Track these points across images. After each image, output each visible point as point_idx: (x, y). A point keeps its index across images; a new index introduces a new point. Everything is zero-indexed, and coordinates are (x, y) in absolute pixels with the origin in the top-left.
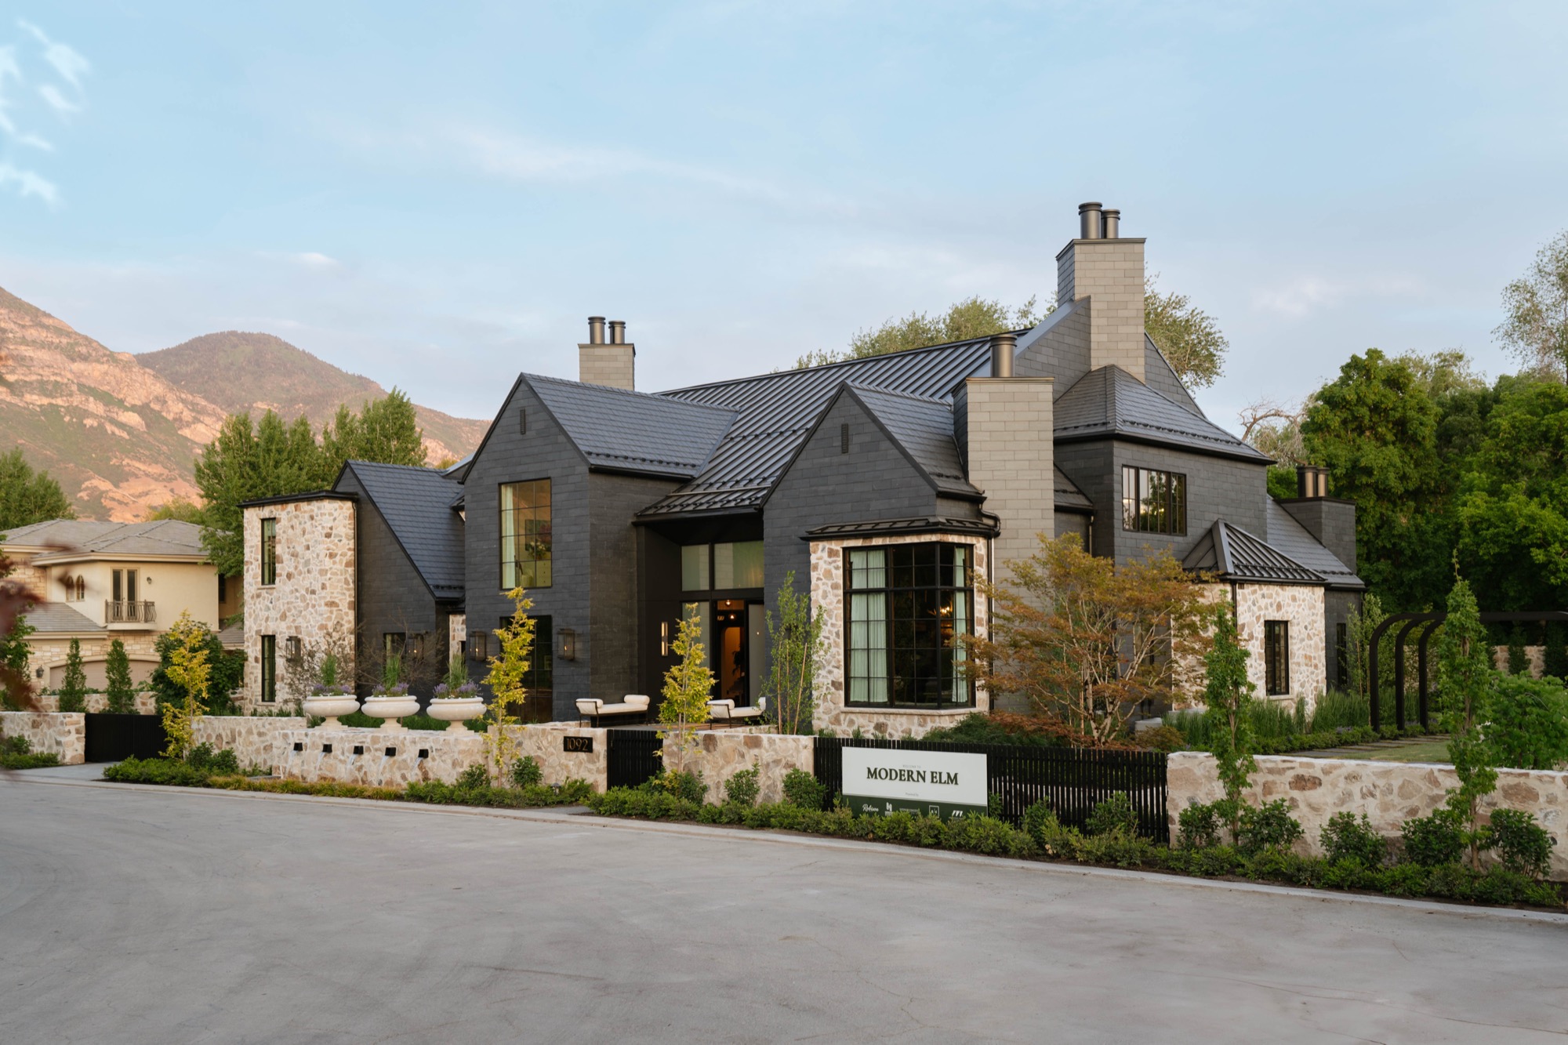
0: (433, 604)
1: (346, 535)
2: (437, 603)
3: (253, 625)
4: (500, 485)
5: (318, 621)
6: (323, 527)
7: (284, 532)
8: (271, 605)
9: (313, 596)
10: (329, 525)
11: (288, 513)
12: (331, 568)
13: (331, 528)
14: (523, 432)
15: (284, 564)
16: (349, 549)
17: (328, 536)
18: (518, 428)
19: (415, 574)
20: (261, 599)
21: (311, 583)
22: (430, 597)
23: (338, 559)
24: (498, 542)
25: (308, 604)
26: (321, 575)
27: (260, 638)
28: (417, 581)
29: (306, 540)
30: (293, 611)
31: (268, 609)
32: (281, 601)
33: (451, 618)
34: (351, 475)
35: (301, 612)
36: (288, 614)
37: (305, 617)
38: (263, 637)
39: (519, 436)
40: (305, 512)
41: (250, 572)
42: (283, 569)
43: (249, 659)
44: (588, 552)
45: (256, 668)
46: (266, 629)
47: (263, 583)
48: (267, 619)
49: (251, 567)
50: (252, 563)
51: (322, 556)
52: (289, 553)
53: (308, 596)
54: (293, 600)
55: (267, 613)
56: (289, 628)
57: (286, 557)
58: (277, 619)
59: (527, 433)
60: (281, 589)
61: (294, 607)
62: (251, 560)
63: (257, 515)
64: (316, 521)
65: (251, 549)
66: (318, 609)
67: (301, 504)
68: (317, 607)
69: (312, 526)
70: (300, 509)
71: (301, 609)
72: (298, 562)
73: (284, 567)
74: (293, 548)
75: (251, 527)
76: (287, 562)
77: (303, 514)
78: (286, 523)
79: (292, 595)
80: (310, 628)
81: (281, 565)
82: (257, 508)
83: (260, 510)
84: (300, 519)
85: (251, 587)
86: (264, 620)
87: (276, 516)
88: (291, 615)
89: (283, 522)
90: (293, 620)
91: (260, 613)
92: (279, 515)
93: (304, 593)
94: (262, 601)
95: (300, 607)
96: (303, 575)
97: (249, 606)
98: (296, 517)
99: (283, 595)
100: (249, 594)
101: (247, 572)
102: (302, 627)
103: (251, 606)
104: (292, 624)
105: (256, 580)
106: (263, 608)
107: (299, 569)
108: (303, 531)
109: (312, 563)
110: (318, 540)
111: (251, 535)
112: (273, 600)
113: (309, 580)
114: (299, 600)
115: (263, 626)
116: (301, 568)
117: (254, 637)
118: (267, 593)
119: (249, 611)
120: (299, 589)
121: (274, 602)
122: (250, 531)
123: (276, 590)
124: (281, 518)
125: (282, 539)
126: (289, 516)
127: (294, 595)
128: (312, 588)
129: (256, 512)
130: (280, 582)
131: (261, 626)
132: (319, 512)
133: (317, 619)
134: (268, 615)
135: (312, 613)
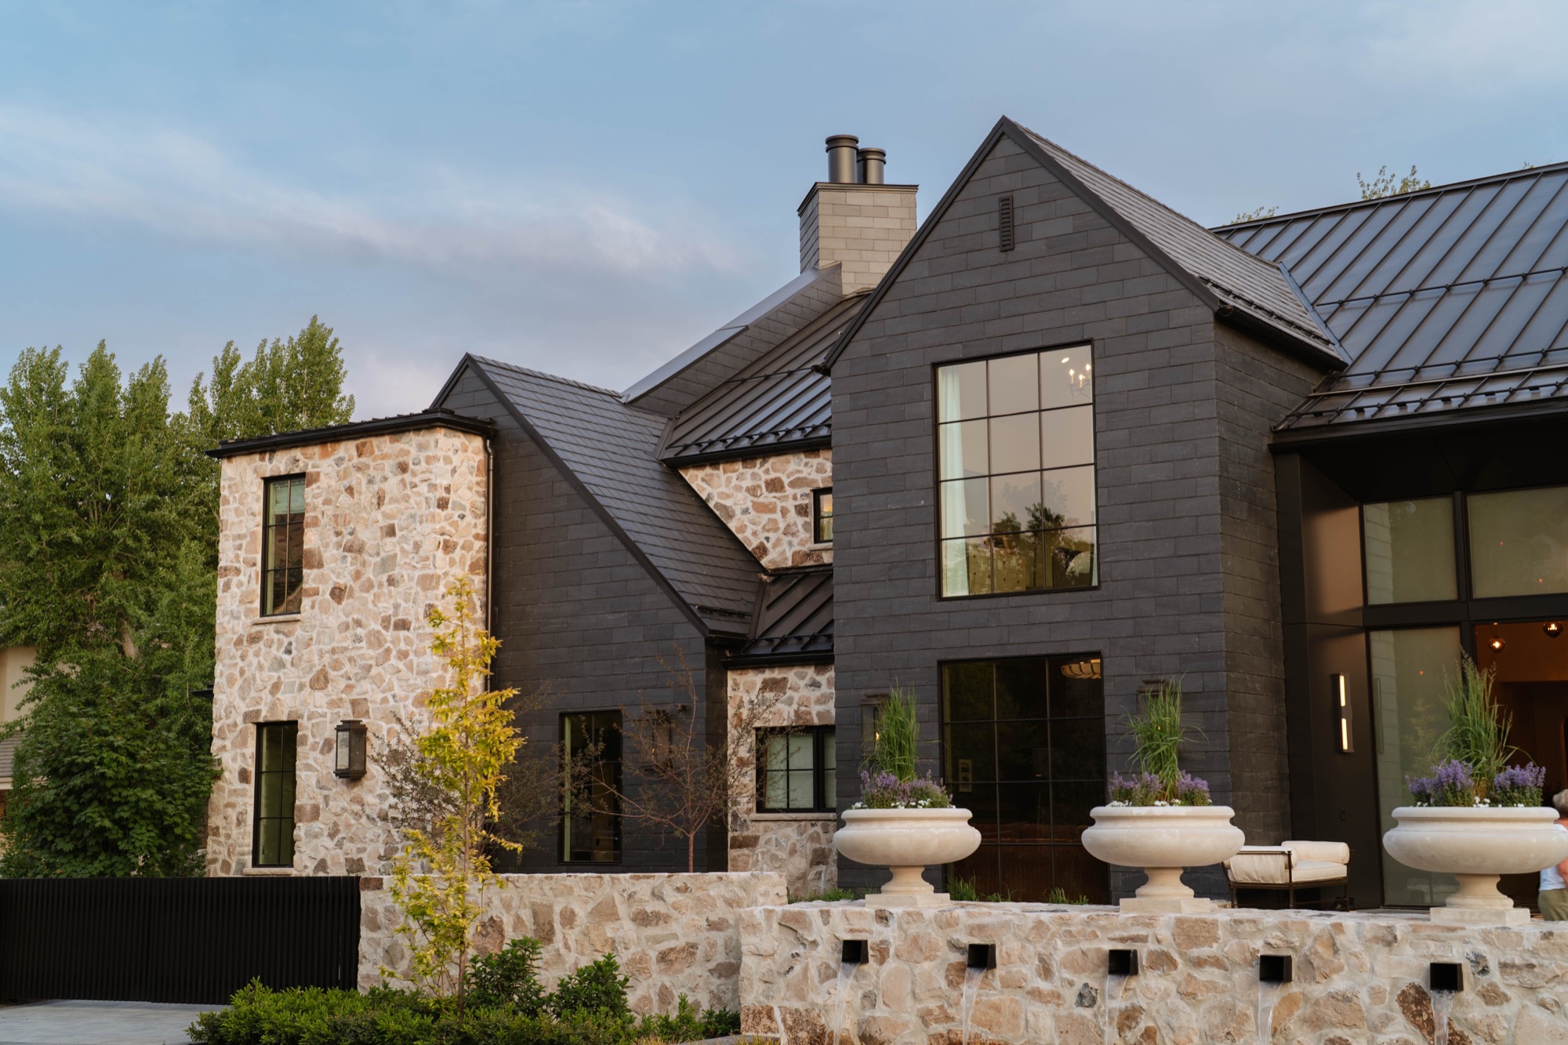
0: (700, 644)
1: (473, 506)
2: (709, 642)
3: (238, 702)
4: (935, 366)
5: (414, 688)
6: (433, 487)
7: (327, 502)
8: (287, 658)
9: (402, 633)
10: (445, 483)
11: (339, 461)
12: (446, 574)
13: (448, 489)
14: (1007, 245)
15: (325, 570)
16: (477, 537)
17: (443, 504)
18: (995, 238)
19: (650, 582)
20: (261, 644)
21: (396, 607)
22: (694, 632)
23: (458, 553)
24: (931, 493)
25: (388, 651)
26: (425, 588)
27: (253, 729)
28: (659, 597)
29: (386, 516)
30: (347, 668)
31: (281, 665)
32: (314, 648)
33: (731, 677)
34: (478, 384)
35: (369, 668)
36: (332, 674)
37: (378, 681)
38: (260, 726)
39: (995, 256)
40: (384, 457)
41: (234, 588)
42: (322, 579)
43: (226, 774)
44: (1214, 503)
45: (243, 793)
46: (273, 707)
47: (263, 613)
48: (276, 687)
49: (235, 580)
50: (238, 571)
51: (428, 547)
52: (338, 545)
53: (389, 635)
54: (348, 643)
55: (275, 675)
56: (332, 704)
57: (330, 554)
58: (301, 687)
59: (1018, 248)
60: (313, 622)
61: (350, 659)
62: (237, 565)
63: (256, 471)
64: (414, 474)
65: (238, 542)
66: (415, 660)
67: (375, 441)
68: (412, 656)
69: (401, 486)
70: (372, 453)
71: (370, 662)
72: (364, 564)
73: (323, 575)
74: (351, 534)
75: (237, 495)
76: (334, 565)
77: (379, 462)
78: (333, 483)
79: (343, 635)
80: (392, 702)
81: (315, 571)
82: (257, 457)
83: (262, 460)
84: (372, 472)
85: (236, 622)
86: (267, 691)
87: (303, 470)
88: (342, 676)
89: (324, 481)
90: (349, 687)
91: (258, 676)
92: (313, 467)
93: (379, 628)
94: (264, 650)
95: (365, 659)
96: (376, 590)
97: (227, 661)
98: (359, 469)
99: (319, 634)
100: (229, 635)
101: (224, 591)
102: (372, 702)
103: (234, 661)
104: (343, 696)
105: (249, 605)
106: (266, 665)
107: (364, 578)
108: (379, 498)
109: (402, 563)
110: (419, 513)
111: (237, 512)
112: (293, 648)
113: (392, 601)
114: (363, 644)
115: (263, 702)
116: (371, 576)
117: (238, 729)
118: (277, 632)
119: (226, 673)
120: (364, 621)
121: (294, 651)
122: (236, 505)
123: (298, 626)
124: (318, 474)
125: (320, 516)
126: (343, 466)
127: (349, 633)
128: (400, 617)
129: (253, 465)
130: (313, 607)
131: (258, 703)
132: (422, 456)
133: (412, 682)
134: (279, 678)
135: (399, 671)
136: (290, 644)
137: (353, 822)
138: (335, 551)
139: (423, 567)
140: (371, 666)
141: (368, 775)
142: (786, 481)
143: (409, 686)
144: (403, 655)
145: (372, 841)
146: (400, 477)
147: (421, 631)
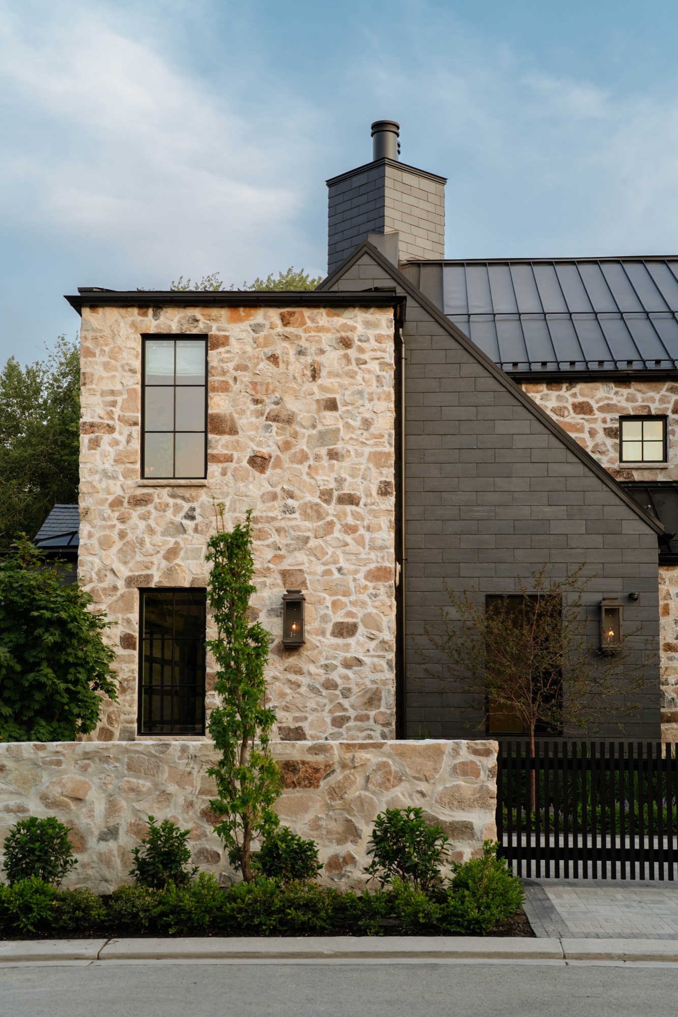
3: (117, 566)
5: (368, 561)
7: (240, 368)
8: (188, 523)
9: (349, 508)
11: (256, 328)
15: (241, 437)
20: (150, 507)
25: (331, 524)
27: (136, 595)
29: (323, 389)
30: (275, 538)
31: (180, 530)
35: (305, 540)
37: (317, 554)
40: (319, 329)
41: (105, 447)
42: (237, 446)
43: (105, 640)
45: (129, 660)
46: (170, 572)
47: (151, 475)
48: (172, 553)
49: (106, 438)
50: (111, 429)
52: (259, 414)
53: (332, 509)
54: (276, 513)
57: (247, 421)
60: (225, 489)
61: (278, 530)
62: (111, 422)
63: (133, 325)
64: (361, 350)
65: (110, 398)
66: (367, 536)
67: (307, 312)
68: (362, 531)
69: (344, 361)
70: (303, 323)
71: (307, 534)
72: (295, 435)
73: (238, 442)
74: (277, 403)
75: (107, 349)
76: (253, 433)
77: (313, 334)
78: (249, 349)
79: (270, 504)
80: (336, 575)
81: (226, 438)
82: (135, 311)
83: (145, 314)
84: (303, 343)
85: (111, 482)
86: (160, 556)
87: (205, 331)
88: (268, 546)
89: (234, 346)
90: (279, 558)
91: (147, 540)
92: (219, 329)
93: (318, 501)
94: (154, 514)
95: (300, 530)
96: (311, 462)
97: (98, 522)
98: (286, 338)
99: (233, 502)
100: (102, 495)
101: (90, 448)
102: (310, 573)
103: (109, 523)
104: (271, 566)
105: (129, 466)
106: (159, 529)
107: (297, 449)
108: (314, 370)
109: (347, 437)
110: (368, 390)
111: (106, 366)
112: (197, 513)
113: (334, 475)
114: (296, 515)
115: (155, 567)
116: (305, 448)
117: (119, 593)
118: (173, 496)
119: (98, 534)
120: (297, 492)
121: (199, 519)
122: (106, 359)
123: (203, 492)
124: (227, 338)
125: (231, 382)
126: (262, 334)
127: (278, 504)
128: (346, 491)
129: (130, 319)
130: (224, 473)
131: (147, 568)
132: (371, 333)
133: (363, 556)
134: (176, 543)
135: (346, 544)
136: (193, 509)
137: (288, 691)
138: (254, 419)
139: (376, 445)
140: (308, 538)
141: (307, 645)
142: (595, 406)
143: (360, 560)
144: (350, 529)
145: (314, 710)
146: (342, 352)
147: (374, 507)
